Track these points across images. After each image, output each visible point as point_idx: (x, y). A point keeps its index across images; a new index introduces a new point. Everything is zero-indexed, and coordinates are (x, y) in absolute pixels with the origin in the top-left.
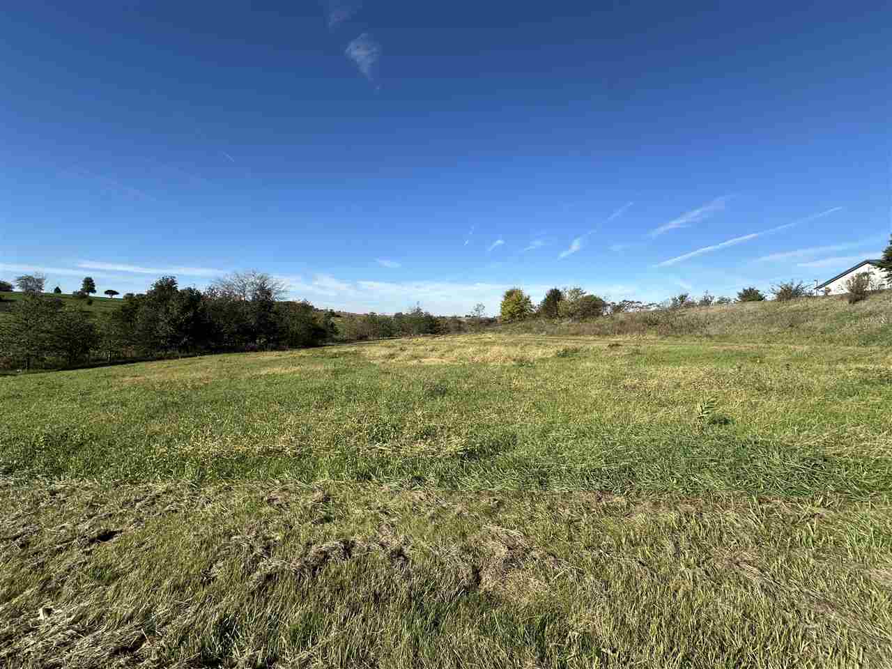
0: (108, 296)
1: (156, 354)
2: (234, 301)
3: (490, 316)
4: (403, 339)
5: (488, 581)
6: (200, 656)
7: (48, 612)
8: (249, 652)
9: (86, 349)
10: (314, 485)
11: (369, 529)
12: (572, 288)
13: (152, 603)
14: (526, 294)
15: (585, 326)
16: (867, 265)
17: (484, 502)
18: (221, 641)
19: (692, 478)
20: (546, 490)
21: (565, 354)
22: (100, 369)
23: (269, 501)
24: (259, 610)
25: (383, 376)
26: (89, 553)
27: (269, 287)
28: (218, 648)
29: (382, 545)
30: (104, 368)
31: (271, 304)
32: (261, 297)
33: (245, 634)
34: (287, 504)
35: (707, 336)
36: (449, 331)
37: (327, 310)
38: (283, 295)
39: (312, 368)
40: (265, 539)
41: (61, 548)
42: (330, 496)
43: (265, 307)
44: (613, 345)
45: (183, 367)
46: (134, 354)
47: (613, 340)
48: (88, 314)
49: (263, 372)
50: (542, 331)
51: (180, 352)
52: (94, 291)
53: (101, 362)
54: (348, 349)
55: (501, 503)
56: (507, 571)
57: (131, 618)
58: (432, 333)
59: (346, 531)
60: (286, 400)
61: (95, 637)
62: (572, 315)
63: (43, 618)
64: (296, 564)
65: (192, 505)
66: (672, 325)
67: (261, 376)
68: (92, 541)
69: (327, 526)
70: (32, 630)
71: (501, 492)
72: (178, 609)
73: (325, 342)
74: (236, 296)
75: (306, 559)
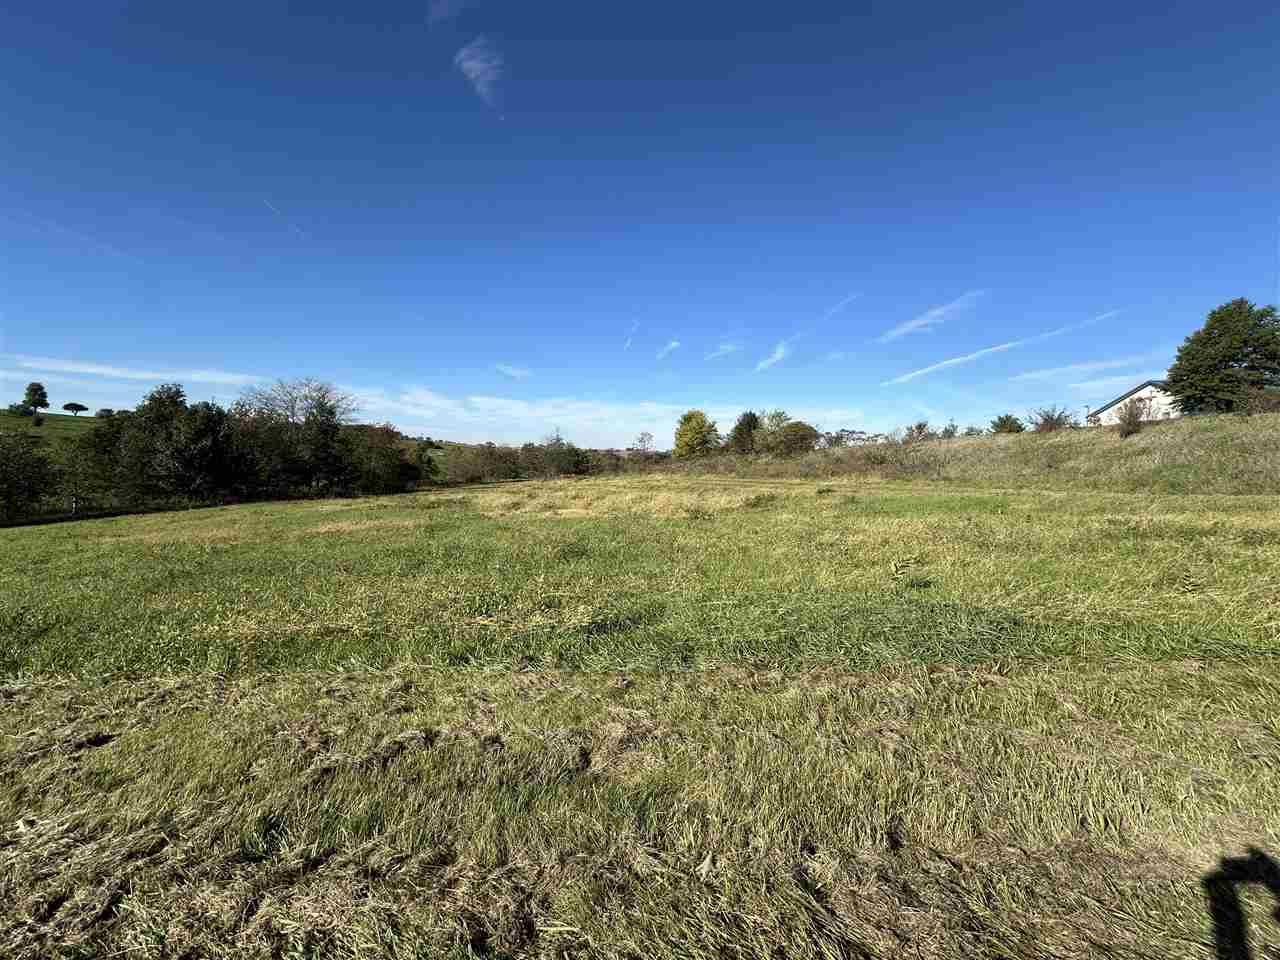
0: (69, 413)
1: (152, 504)
2: (276, 423)
3: (662, 450)
4: (535, 482)
5: (598, 763)
6: (238, 854)
7: (31, 823)
8: (299, 848)
9: (34, 495)
10: (390, 671)
11: (460, 716)
12: (773, 412)
13: (172, 805)
14: (710, 419)
15: (790, 465)
16: (1150, 388)
17: (610, 683)
18: (265, 836)
19: (863, 647)
20: (690, 667)
21: (757, 503)
22: (59, 525)
23: (328, 693)
24: (313, 805)
25: (499, 533)
26: (77, 759)
27: (332, 402)
28: (262, 846)
29: (475, 734)
30: (65, 524)
31: (336, 428)
32: (319, 417)
33: (295, 830)
34: (353, 695)
35: (945, 479)
36: (601, 471)
37: (421, 438)
38: (354, 415)
39: (397, 522)
40: (322, 733)
41: (35, 755)
42: (412, 682)
43: (325, 432)
44: (824, 491)
45: (197, 522)
46: (116, 502)
47: (824, 484)
48: (36, 441)
49: (323, 529)
50: (731, 472)
51: (190, 499)
52: (45, 405)
53: (61, 515)
54: (452, 496)
55: (630, 684)
56: (622, 751)
57: (146, 822)
58: (576, 473)
59: (429, 720)
60: (357, 566)
61: (99, 844)
62: (773, 449)
63: (24, 831)
64: (361, 755)
65: (221, 702)
66: (901, 464)
67: (318, 533)
68: (79, 746)
69: (405, 717)
70: (10, 843)
71: (634, 670)
72: (209, 810)
73: (418, 486)
74: (279, 415)
75: (376, 750)
